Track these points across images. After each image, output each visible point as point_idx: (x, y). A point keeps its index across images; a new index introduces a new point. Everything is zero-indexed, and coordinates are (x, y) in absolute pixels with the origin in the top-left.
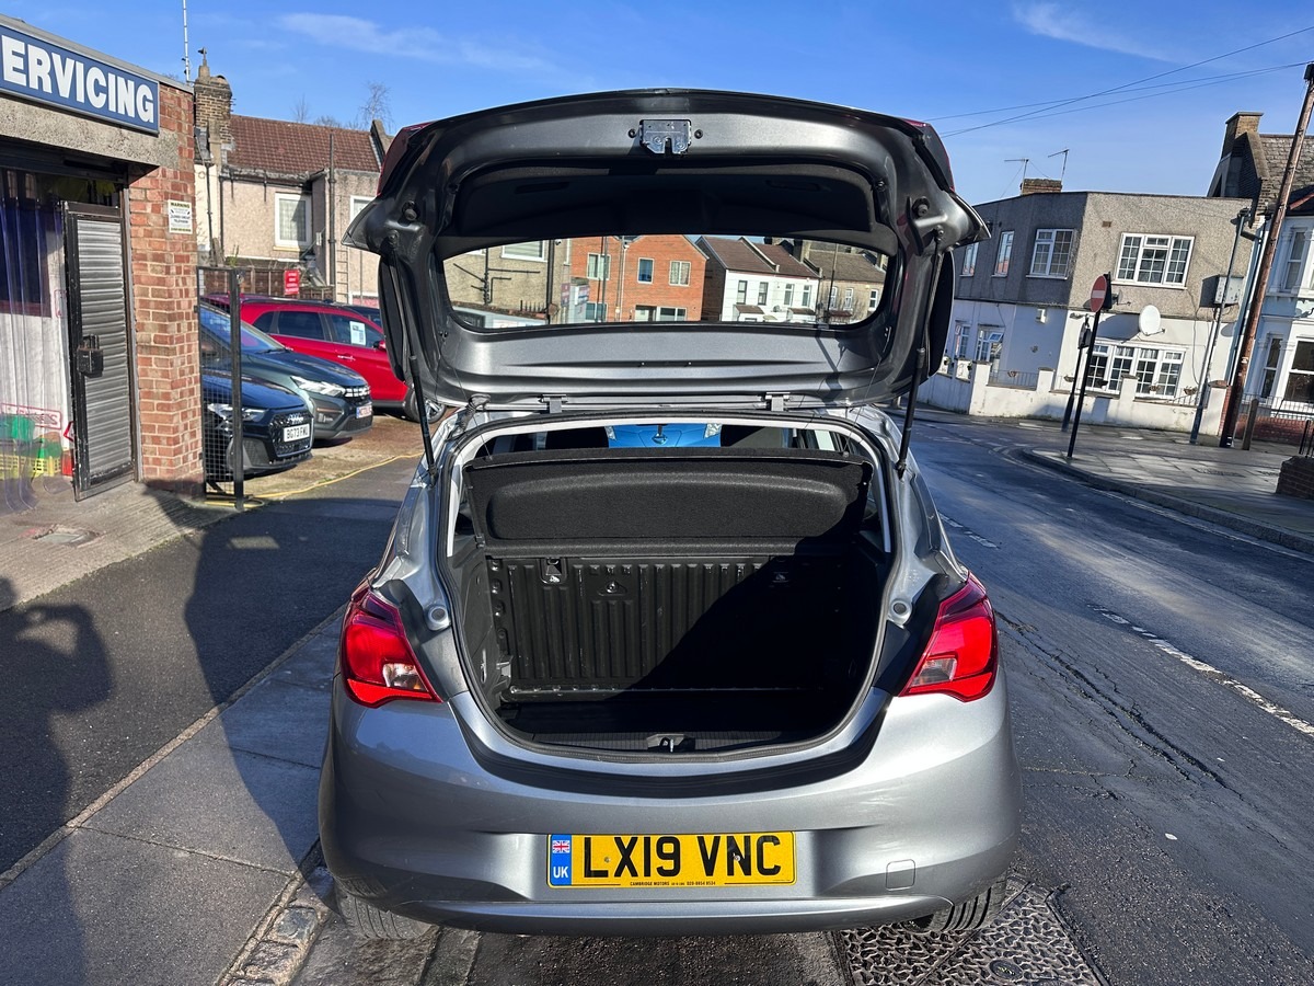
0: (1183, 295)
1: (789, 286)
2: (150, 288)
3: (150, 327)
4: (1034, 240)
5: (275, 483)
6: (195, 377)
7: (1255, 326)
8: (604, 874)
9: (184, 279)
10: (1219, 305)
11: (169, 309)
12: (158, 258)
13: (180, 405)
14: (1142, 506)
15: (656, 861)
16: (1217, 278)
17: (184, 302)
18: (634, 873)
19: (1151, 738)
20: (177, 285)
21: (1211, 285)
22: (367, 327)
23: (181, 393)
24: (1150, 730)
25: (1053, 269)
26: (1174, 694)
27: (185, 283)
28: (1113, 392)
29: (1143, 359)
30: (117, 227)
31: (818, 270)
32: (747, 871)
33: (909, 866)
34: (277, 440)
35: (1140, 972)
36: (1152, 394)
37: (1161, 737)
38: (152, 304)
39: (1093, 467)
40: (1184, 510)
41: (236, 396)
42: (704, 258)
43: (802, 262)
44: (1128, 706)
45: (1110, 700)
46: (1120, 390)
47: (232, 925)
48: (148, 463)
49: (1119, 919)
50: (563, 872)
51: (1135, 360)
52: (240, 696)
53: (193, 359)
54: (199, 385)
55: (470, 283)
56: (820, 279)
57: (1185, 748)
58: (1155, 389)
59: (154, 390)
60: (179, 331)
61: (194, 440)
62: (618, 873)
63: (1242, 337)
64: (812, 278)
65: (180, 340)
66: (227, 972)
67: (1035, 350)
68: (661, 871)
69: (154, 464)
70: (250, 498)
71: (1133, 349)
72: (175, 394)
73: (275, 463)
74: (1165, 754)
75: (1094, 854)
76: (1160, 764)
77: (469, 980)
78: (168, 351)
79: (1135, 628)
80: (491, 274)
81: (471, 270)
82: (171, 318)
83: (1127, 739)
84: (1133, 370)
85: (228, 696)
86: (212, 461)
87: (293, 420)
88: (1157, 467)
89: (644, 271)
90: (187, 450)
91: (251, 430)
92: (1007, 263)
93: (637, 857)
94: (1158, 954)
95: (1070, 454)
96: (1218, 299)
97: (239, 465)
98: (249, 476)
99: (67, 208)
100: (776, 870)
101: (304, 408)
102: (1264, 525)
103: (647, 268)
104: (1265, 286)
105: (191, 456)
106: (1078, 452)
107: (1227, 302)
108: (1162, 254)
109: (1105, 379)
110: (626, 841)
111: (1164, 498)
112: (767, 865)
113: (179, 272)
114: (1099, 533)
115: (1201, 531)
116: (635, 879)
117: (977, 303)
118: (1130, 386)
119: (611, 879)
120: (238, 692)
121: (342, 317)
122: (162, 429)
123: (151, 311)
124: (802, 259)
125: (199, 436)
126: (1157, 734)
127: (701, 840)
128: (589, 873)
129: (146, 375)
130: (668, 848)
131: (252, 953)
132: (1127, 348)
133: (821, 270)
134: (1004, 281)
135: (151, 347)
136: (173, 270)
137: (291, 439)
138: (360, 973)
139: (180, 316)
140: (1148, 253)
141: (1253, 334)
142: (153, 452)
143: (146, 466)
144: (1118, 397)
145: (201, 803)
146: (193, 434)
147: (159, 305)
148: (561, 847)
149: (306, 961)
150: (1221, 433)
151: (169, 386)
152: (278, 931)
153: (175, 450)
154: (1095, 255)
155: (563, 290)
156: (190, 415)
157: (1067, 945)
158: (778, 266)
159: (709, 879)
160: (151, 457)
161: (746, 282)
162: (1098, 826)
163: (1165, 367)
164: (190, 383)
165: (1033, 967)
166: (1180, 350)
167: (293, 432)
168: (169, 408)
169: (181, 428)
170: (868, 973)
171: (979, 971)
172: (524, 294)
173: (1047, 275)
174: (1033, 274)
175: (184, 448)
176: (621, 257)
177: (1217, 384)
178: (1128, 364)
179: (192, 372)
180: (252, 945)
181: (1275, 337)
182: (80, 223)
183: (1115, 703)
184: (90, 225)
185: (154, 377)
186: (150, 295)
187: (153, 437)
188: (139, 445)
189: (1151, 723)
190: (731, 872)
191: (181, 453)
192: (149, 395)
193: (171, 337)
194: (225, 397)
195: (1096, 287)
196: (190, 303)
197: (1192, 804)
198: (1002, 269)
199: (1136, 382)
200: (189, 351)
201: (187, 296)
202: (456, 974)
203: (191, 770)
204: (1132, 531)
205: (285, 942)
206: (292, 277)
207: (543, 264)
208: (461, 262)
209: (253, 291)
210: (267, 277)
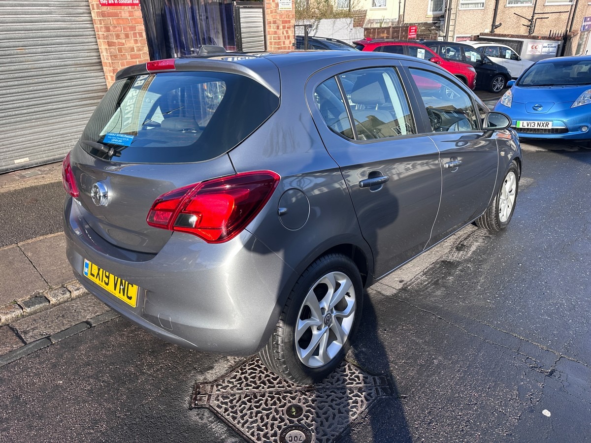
2: (272, 36)
8: (94, 276)
11: (280, 45)
12: (275, 22)
15: (104, 278)
17: (287, 42)
18: (99, 279)
20: (283, 34)
27: (287, 33)
30: (261, 10)
32: (124, 294)
38: (273, 43)
50: (87, 271)
62: (97, 277)
68: (105, 282)
80: (536, 16)
81: (524, 15)
93: (101, 274)
99: (235, 4)
100: (131, 298)
112: (129, 295)
113: (284, 28)
116: (99, 282)
123: (273, 46)
128: (91, 274)
136: (281, 27)
147: (276, 43)
155: (584, 21)
159: (115, 292)
172: (553, 26)
182: (241, 10)
184: (246, 11)
186: (273, 39)
190: (120, 292)
196: (290, 42)
201: (289, 38)
206: (413, 29)
207: (572, 5)
208: (518, 12)
209: (390, 37)
210: (399, 30)
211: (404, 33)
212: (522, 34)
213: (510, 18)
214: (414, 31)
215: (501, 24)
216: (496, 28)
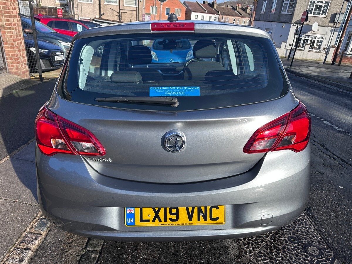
0: (325, 19)
1: (210, 17)
3: (4, 20)
4: (283, 2)
5: (54, 74)
6: (22, 38)
7: (346, 29)
8: (148, 221)
9: (13, 3)
10: (336, 22)
11: (9, 14)
13: (17, 47)
14: (312, 81)
15: (169, 216)
16: (336, 14)
17: (14, 12)
18: (160, 220)
19: (328, 153)
20: (11, 5)
21: (334, 16)
22: (82, 26)
23: (17, 43)
24: (327, 150)
25: (288, 12)
26: (333, 138)
27: (14, 5)
28: (302, 49)
29: (312, 39)
31: (218, 12)
32: (205, 219)
33: (270, 216)
34: (53, 60)
35: (341, 240)
36: (314, 50)
37: (331, 152)
38: (3, 12)
39: (298, 70)
40: (325, 82)
41: (36, 45)
42: (185, 8)
43: (214, 10)
44: (319, 142)
45: (313, 140)
46: (304, 48)
47: (17, 227)
48: (9, 66)
49: (330, 219)
50: (132, 220)
51: (310, 39)
52: (32, 142)
53: (20, 32)
54: (24, 41)
55: (115, 14)
56: (219, 15)
57: (339, 156)
58: (314, 48)
59: (8, 42)
60: (14, 22)
61: (24, 59)
62: (154, 221)
63: (342, 32)
64: (217, 14)
65: (15, 25)
66: (13, 246)
67: (281, 36)
68: (171, 220)
69: (12, 67)
70: (45, 78)
71: (309, 36)
72: (16, 43)
73: (53, 67)
74: (333, 158)
75: (318, 194)
76: (333, 161)
77: (103, 246)
78: (10, 29)
79: (317, 117)
80: (121, 11)
81: (115, 10)
82: (10, 17)
83: (321, 153)
84: (309, 42)
85: (27, 142)
86: (31, 66)
87: (57, 53)
88: (315, 70)
89: (167, 12)
90: (22, 62)
91: (43, 56)
92: (275, 10)
93: (161, 214)
94: (345, 233)
95: (291, 66)
96: (336, 21)
97: (40, 67)
98: (44, 71)
100: (217, 219)
101: (61, 50)
102: (349, 87)
103: (168, 11)
104: (350, 16)
105: (24, 64)
106: (293, 66)
107: (338, 21)
108: (321, 6)
109: (300, 45)
110: (157, 209)
111: (319, 79)
112: (214, 217)
114: (302, 89)
115: (330, 88)
116: (160, 223)
117: (265, 22)
118: (307, 47)
119: (151, 223)
120: (31, 141)
121: (75, 23)
122: (12, 55)
123: (3, 14)
124: (214, 8)
125: (26, 58)
126: (330, 151)
127: (187, 209)
128: (142, 220)
129: (5, 37)
130: (174, 211)
131: (23, 238)
132: (308, 35)
133: (219, 12)
134: (273, 15)
135: (5, 27)
137: (57, 60)
138: (64, 244)
139: (14, 16)
140: (317, 6)
141: (345, 31)
142: (11, 63)
143: (9, 67)
144: (303, 50)
145: (11, 181)
146: (24, 57)
147: (5, 12)
148: (130, 211)
149: (45, 238)
150: (332, 61)
151: (13, 41)
152: (35, 228)
153: (17, 62)
154: (301, 6)
155: (143, 16)
156: (22, 51)
157: (314, 230)
158: (207, 11)
159: (190, 222)
160: (10, 65)
161: (197, 15)
162: (317, 184)
163: (318, 41)
164: (20, 40)
165: (303, 239)
166: (323, 36)
167: (58, 58)
168: (13, 48)
169: (19, 55)
170: (245, 242)
171: (284, 240)
172: (131, 17)
173: (286, 13)
174: (282, 13)
175: (21, 61)
176: (161, 7)
177: (332, 47)
178: (307, 40)
179: (20, 36)
180: (24, 235)
181: (350, 32)
183: (315, 141)
185: (8, 38)
186: (2, 8)
187: (10, 58)
188: (6, 61)
189: (327, 148)
190: (199, 220)
191: (20, 63)
192: (6, 44)
193: (11, 24)
194: (33, 45)
195: (303, 15)
196: (16, 12)
197: (345, 175)
198: (273, 12)
199: (309, 46)
200: (19, 29)
201: (15, 9)
202: (98, 243)
203: (10, 169)
204: (311, 88)
205: (37, 233)
206: (60, 11)
207: (137, 7)
208: (112, 7)
209: (48, 15)
210: (52, 11)
211: (55, 13)
212: (116, 20)
213: (108, 10)
214: (60, 12)
215: (104, 13)
216: (102, 15)
